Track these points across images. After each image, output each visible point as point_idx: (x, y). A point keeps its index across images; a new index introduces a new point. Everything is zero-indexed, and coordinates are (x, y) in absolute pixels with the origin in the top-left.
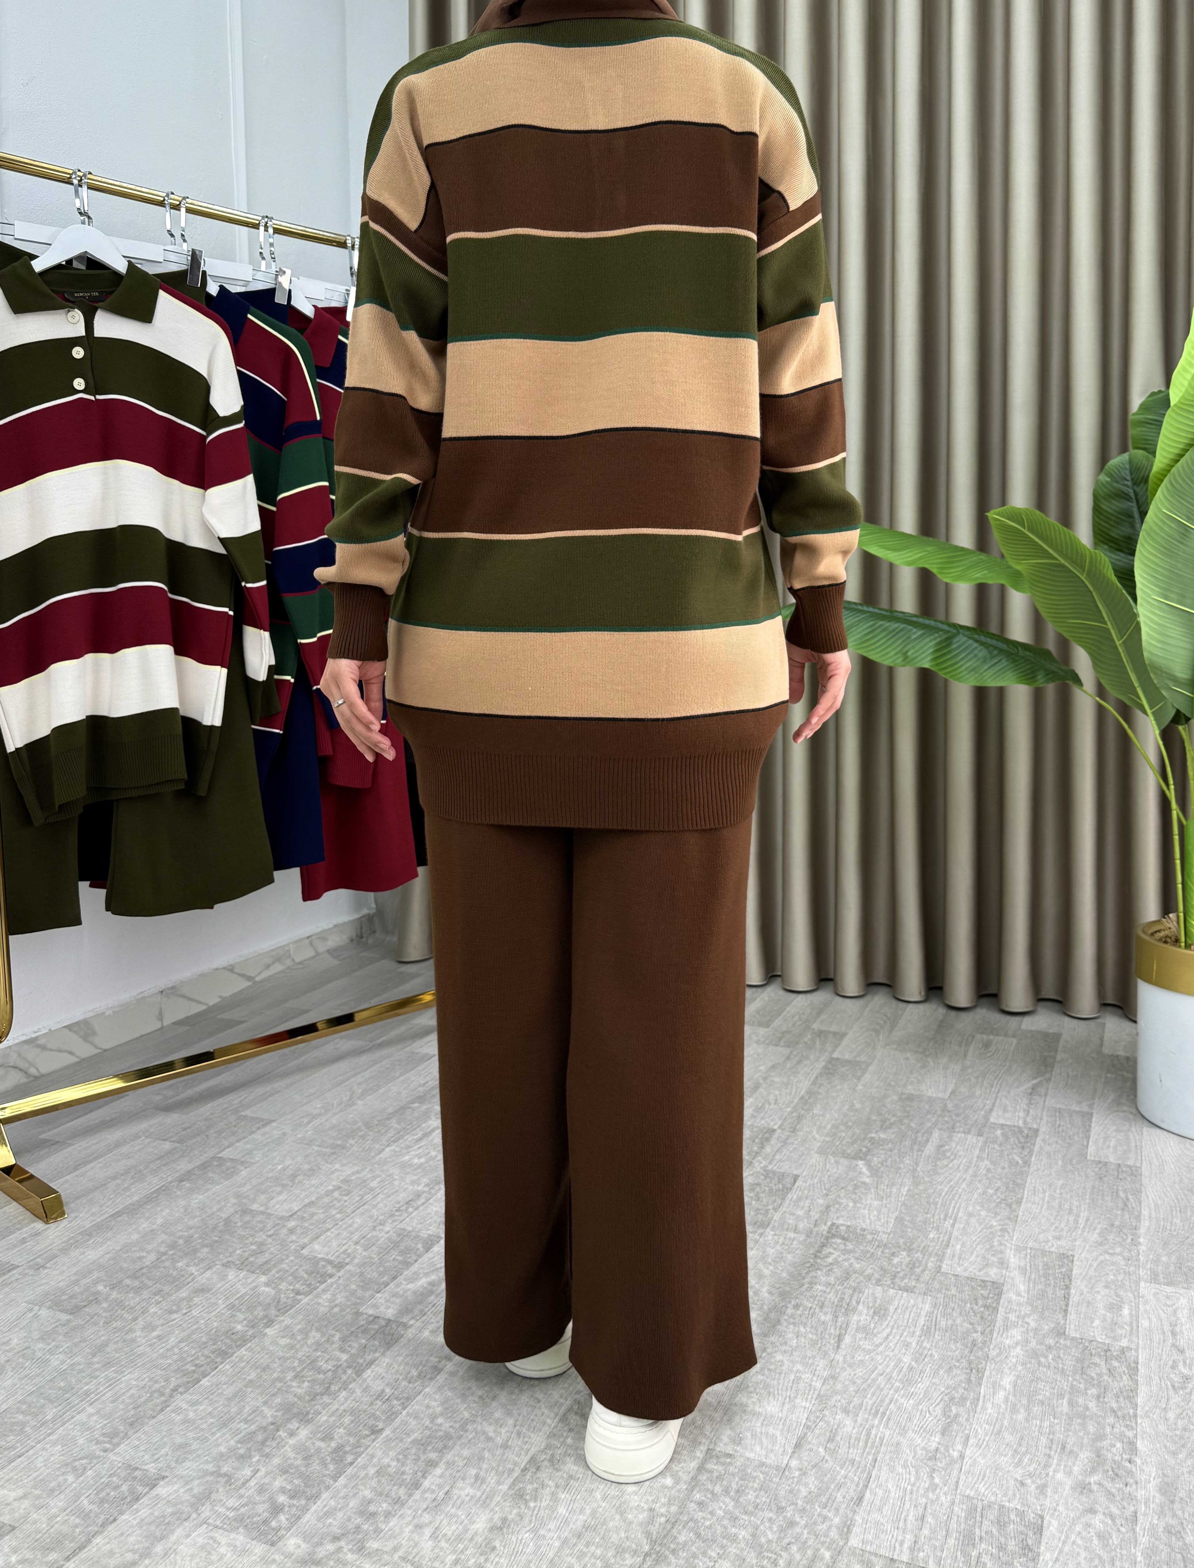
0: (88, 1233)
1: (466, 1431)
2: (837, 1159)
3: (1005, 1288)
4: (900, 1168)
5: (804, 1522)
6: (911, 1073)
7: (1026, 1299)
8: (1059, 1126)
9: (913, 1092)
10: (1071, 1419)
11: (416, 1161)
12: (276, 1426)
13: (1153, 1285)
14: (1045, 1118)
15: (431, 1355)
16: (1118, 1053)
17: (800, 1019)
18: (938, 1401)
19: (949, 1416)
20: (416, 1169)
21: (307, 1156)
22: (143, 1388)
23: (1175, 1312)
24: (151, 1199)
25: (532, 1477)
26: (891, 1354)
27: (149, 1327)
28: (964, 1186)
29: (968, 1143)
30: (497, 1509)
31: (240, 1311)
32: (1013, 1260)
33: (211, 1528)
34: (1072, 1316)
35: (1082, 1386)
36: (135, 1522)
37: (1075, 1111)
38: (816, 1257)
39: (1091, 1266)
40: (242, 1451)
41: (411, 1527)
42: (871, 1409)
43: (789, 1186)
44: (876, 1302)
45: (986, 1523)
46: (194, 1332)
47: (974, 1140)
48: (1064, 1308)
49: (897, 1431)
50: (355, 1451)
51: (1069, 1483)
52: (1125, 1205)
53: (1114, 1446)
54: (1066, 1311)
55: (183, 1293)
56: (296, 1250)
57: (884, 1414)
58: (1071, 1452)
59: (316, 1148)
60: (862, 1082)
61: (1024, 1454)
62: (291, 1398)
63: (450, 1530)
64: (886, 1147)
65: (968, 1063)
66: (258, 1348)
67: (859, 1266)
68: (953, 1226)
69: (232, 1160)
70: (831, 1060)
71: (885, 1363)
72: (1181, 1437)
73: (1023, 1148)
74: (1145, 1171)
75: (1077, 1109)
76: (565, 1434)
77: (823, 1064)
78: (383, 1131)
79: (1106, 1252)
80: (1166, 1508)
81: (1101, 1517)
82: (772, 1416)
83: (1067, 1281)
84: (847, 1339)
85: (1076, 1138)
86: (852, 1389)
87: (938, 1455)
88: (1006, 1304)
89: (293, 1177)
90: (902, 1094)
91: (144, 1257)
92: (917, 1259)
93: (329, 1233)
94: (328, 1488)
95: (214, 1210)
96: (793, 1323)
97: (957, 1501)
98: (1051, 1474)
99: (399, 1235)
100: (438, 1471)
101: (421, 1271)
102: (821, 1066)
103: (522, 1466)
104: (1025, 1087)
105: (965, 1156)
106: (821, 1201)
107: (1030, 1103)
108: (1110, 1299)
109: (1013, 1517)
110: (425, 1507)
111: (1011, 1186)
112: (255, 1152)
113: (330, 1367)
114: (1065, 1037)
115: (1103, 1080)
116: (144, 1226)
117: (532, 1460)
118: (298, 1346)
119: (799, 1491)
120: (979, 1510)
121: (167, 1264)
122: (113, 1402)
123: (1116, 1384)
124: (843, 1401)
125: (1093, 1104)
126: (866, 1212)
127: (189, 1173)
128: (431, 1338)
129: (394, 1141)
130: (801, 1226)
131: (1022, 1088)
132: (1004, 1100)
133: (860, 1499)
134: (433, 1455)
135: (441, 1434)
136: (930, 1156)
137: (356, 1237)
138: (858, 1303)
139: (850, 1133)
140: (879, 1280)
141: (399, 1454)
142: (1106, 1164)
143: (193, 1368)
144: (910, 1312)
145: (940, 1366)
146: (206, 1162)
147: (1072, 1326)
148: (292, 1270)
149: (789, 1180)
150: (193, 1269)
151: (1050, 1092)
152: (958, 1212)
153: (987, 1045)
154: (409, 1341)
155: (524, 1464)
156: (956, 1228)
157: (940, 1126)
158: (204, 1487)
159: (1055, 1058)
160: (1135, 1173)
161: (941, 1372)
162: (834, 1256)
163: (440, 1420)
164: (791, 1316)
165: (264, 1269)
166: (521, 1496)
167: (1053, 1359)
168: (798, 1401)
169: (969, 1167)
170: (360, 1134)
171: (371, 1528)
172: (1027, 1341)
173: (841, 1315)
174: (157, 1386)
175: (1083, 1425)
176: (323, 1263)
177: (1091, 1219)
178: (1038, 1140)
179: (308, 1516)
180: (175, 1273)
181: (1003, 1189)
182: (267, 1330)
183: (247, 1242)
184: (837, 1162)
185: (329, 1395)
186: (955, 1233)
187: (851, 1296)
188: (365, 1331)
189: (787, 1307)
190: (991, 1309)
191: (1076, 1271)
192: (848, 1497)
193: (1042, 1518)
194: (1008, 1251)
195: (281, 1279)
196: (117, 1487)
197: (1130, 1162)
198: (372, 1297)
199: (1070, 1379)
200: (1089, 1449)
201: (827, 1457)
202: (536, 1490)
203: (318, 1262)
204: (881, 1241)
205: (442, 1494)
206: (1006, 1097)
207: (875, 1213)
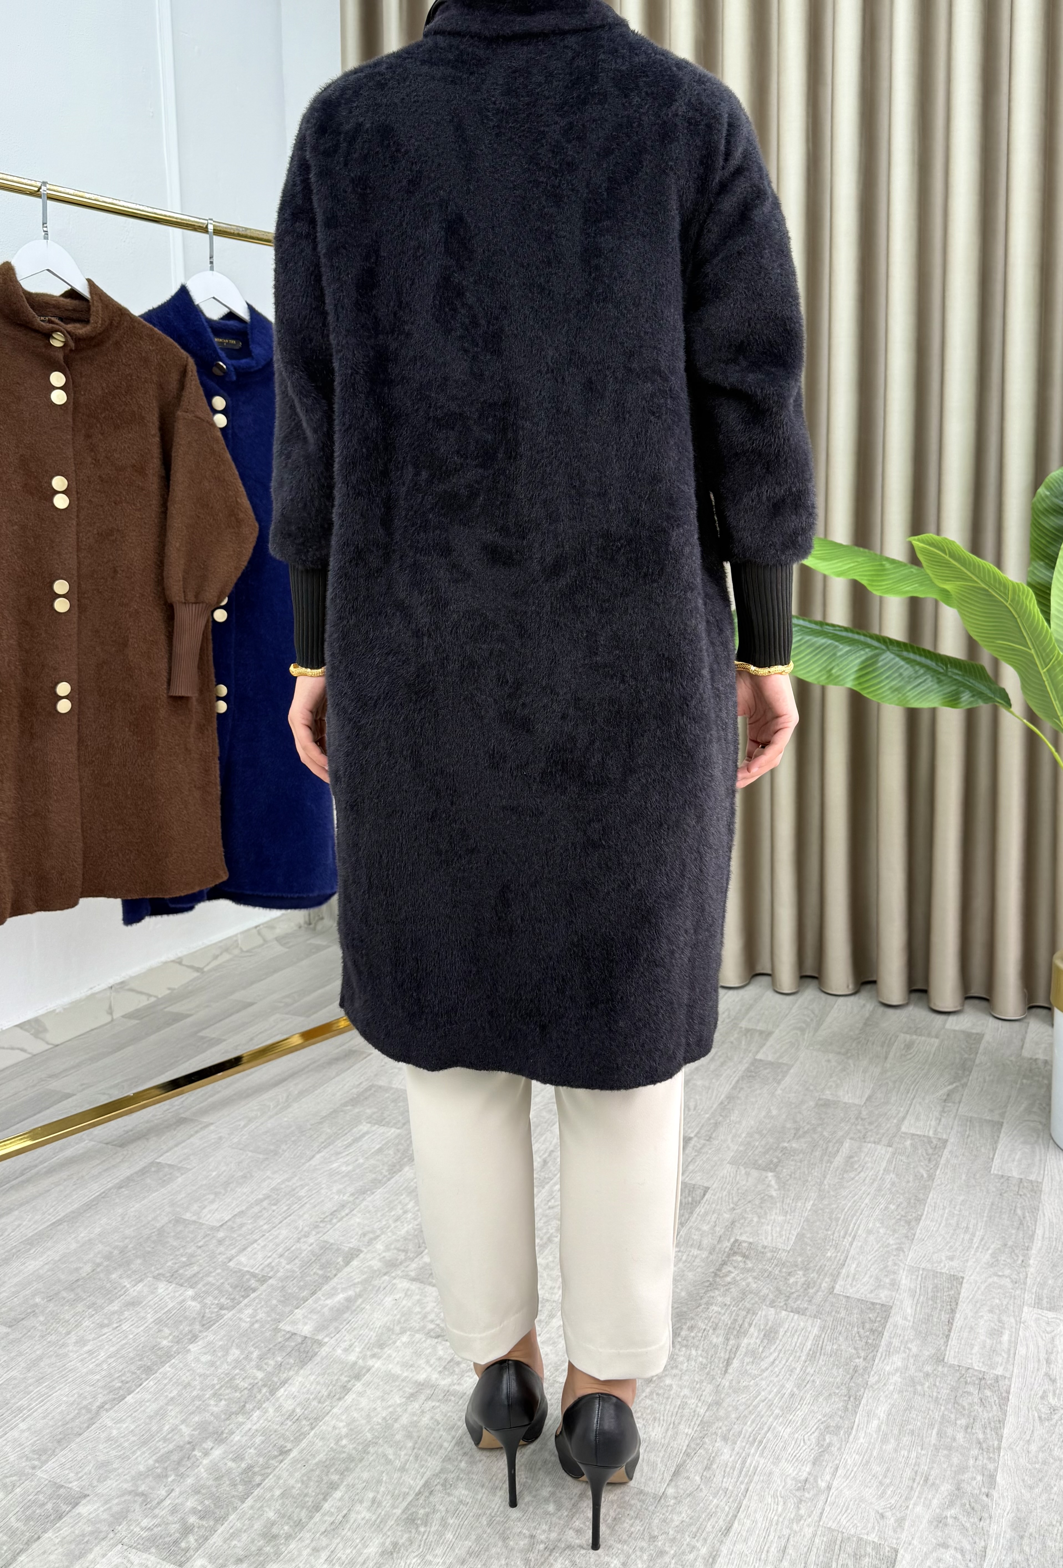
0: (30, 1242)
1: (368, 1453)
2: (748, 1170)
3: (893, 1311)
4: (807, 1181)
5: (672, 1552)
6: (831, 1077)
7: (911, 1324)
8: (969, 1136)
9: (830, 1097)
10: (937, 1449)
11: (344, 1168)
12: (193, 1445)
13: (1036, 1310)
14: (955, 1128)
15: (341, 1375)
16: (1037, 1056)
17: (729, 1017)
18: (813, 1430)
19: (822, 1446)
20: (343, 1177)
21: (241, 1162)
22: (72, 1404)
23: (1053, 1339)
24: (91, 1206)
25: (425, 1500)
26: (776, 1380)
27: (81, 1342)
28: (867, 1201)
29: (876, 1154)
30: (389, 1533)
31: (166, 1326)
32: (905, 1281)
33: (125, 1547)
34: (953, 1341)
35: (953, 1416)
36: (57, 1541)
37: (985, 1120)
38: (716, 1275)
39: (978, 1288)
40: (159, 1471)
41: (308, 1550)
42: (750, 1436)
43: (698, 1199)
44: (767, 1324)
45: (843, 1555)
46: (123, 1347)
47: (883, 1152)
48: (947, 1333)
49: (771, 1460)
50: (263, 1472)
51: (927, 1517)
52: (1021, 1223)
53: (975, 1479)
54: (948, 1336)
55: (115, 1306)
56: (224, 1264)
57: (761, 1442)
58: (933, 1484)
59: (250, 1154)
60: (781, 1086)
61: (888, 1486)
62: (207, 1415)
63: (345, 1554)
64: (796, 1158)
65: (888, 1065)
66: (181, 1365)
67: (755, 1286)
68: (851, 1244)
69: (170, 1166)
70: (755, 1062)
71: (769, 1388)
72: (1040, 1471)
73: (930, 1160)
74: (1046, 1188)
75: (988, 1118)
76: (459, 1458)
77: (747, 1065)
78: (315, 1136)
79: (996, 1274)
80: (1015, 1543)
81: (953, 1552)
82: (655, 1443)
83: (953, 1304)
84: (736, 1363)
85: (983, 1150)
86: (733, 1416)
87: (807, 1486)
88: (891, 1328)
89: (226, 1184)
90: (819, 1099)
91: (81, 1268)
92: (812, 1279)
93: (255, 1245)
94: (235, 1509)
95: (150, 1219)
96: (686, 1346)
97: (819, 1533)
98: (911, 1507)
99: (322, 1248)
100: (338, 1494)
101: (339, 1286)
102: (743, 1068)
103: (417, 1490)
104: (941, 1092)
105: (872, 1168)
106: (727, 1216)
107: (943, 1111)
108: (992, 1324)
109: (869, 1550)
110: (323, 1530)
111: (912, 1201)
112: (192, 1157)
113: (246, 1385)
114: (987, 1038)
115: (1018, 1086)
116: (82, 1235)
117: (426, 1485)
118: (218, 1363)
119: (672, 1520)
120: (838, 1542)
121: (102, 1275)
122: (44, 1418)
123: (986, 1414)
124: (724, 1429)
125: (1005, 1112)
126: (769, 1228)
127: (129, 1179)
128: (343, 1357)
129: (325, 1147)
130: (705, 1242)
131: (938, 1094)
132: (918, 1105)
133: (728, 1529)
134: (335, 1478)
135: (344, 1455)
136: (838, 1168)
137: (280, 1250)
138: (750, 1325)
139: (763, 1143)
140: (773, 1301)
141: (303, 1475)
142: (1008, 1178)
143: (120, 1384)
144: (799, 1336)
145: (820, 1394)
146: (145, 1168)
147: (952, 1353)
148: (218, 1284)
149: (699, 1192)
150: (126, 1283)
151: (964, 1099)
152: (858, 1229)
153: (909, 1046)
154: (322, 1359)
155: (418, 1488)
156: (854, 1246)
157: (851, 1135)
158: (122, 1506)
159: (974, 1062)
160: (1035, 1189)
161: (821, 1400)
162: (733, 1275)
163: (344, 1442)
164: (685, 1339)
165: (192, 1282)
166: (414, 1520)
167: (929, 1387)
168: (681, 1427)
169: (874, 1180)
170: (293, 1139)
171: (272, 1551)
172: (907, 1368)
173: (732, 1337)
174: (85, 1403)
175: (948, 1457)
176: (248, 1277)
177: (986, 1238)
178: (946, 1150)
179: (215, 1536)
180: (108, 1285)
181: (905, 1204)
182: (191, 1347)
183: (177, 1253)
184: (748, 1174)
185: (244, 1414)
186: (852, 1252)
187: (745, 1317)
188: (282, 1348)
189: (682, 1329)
190: (876, 1333)
191: (964, 1293)
192: (717, 1527)
193: (896, 1551)
194: (901, 1271)
195: (207, 1293)
196: (44, 1504)
197: (1032, 1177)
198: (291, 1312)
199: (943, 1408)
200: (950, 1481)
201: (702, 1486)
202: (427, 1515)
203: (243, 1275)
204: (781, 1259)
205: (340, 1518)
206: (920, 1103)
207: (778, 1229)
